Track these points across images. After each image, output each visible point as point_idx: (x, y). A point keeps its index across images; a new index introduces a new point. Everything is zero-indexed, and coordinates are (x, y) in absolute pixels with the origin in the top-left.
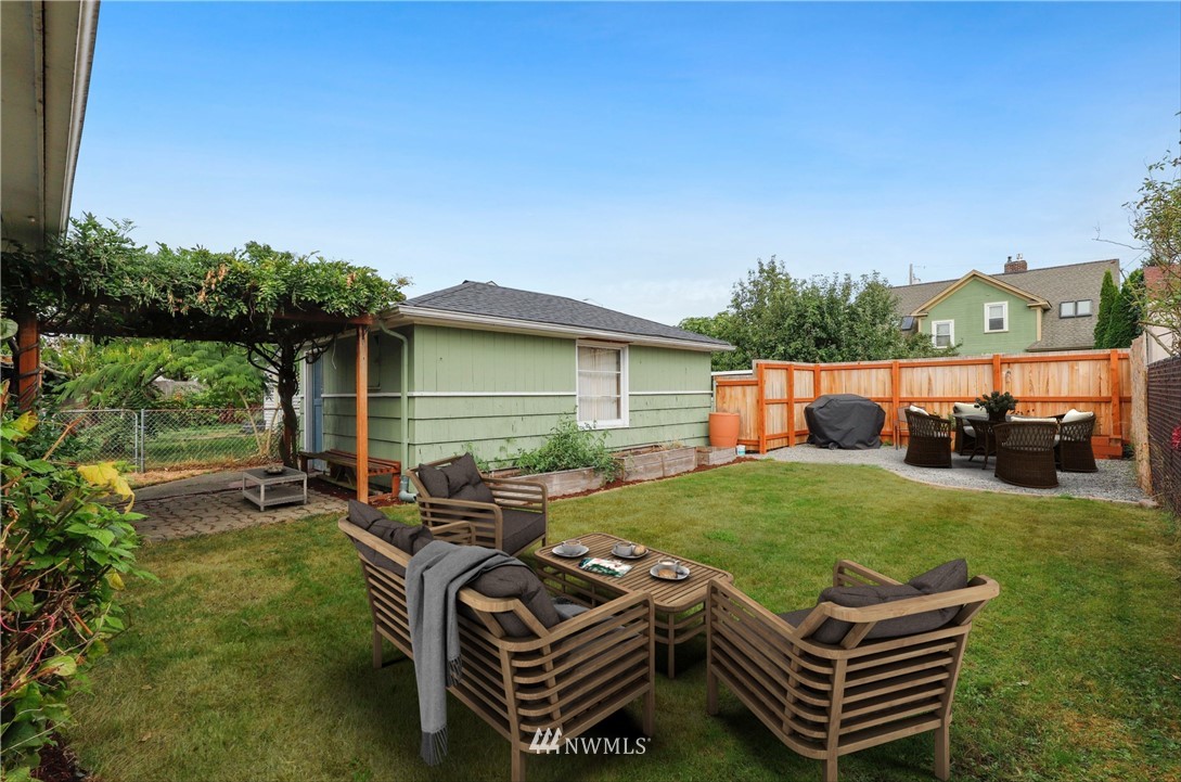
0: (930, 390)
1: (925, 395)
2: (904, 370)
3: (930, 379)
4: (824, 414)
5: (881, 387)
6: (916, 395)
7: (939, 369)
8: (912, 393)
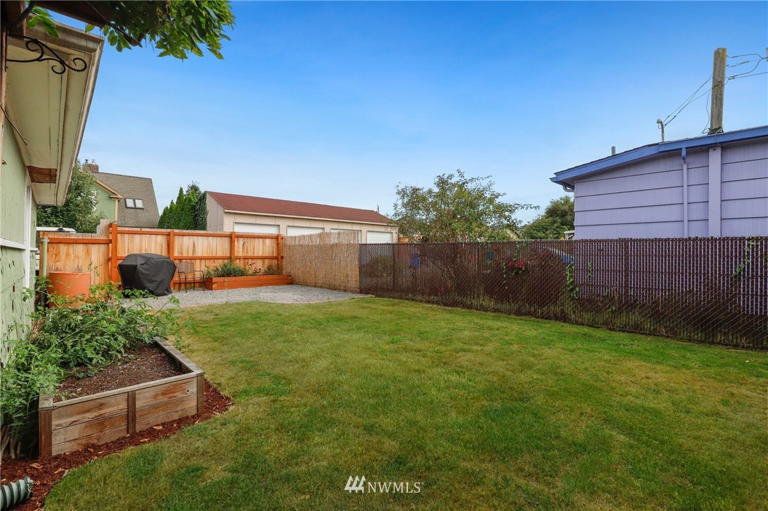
0: (194, 251)
1: (191, 255)
2: (177, 237)
3: (194, 244)
4: (145, 269)
5: (159, 248)
6: (185, 255)
7: (200, 238)
8: (182, 254)
